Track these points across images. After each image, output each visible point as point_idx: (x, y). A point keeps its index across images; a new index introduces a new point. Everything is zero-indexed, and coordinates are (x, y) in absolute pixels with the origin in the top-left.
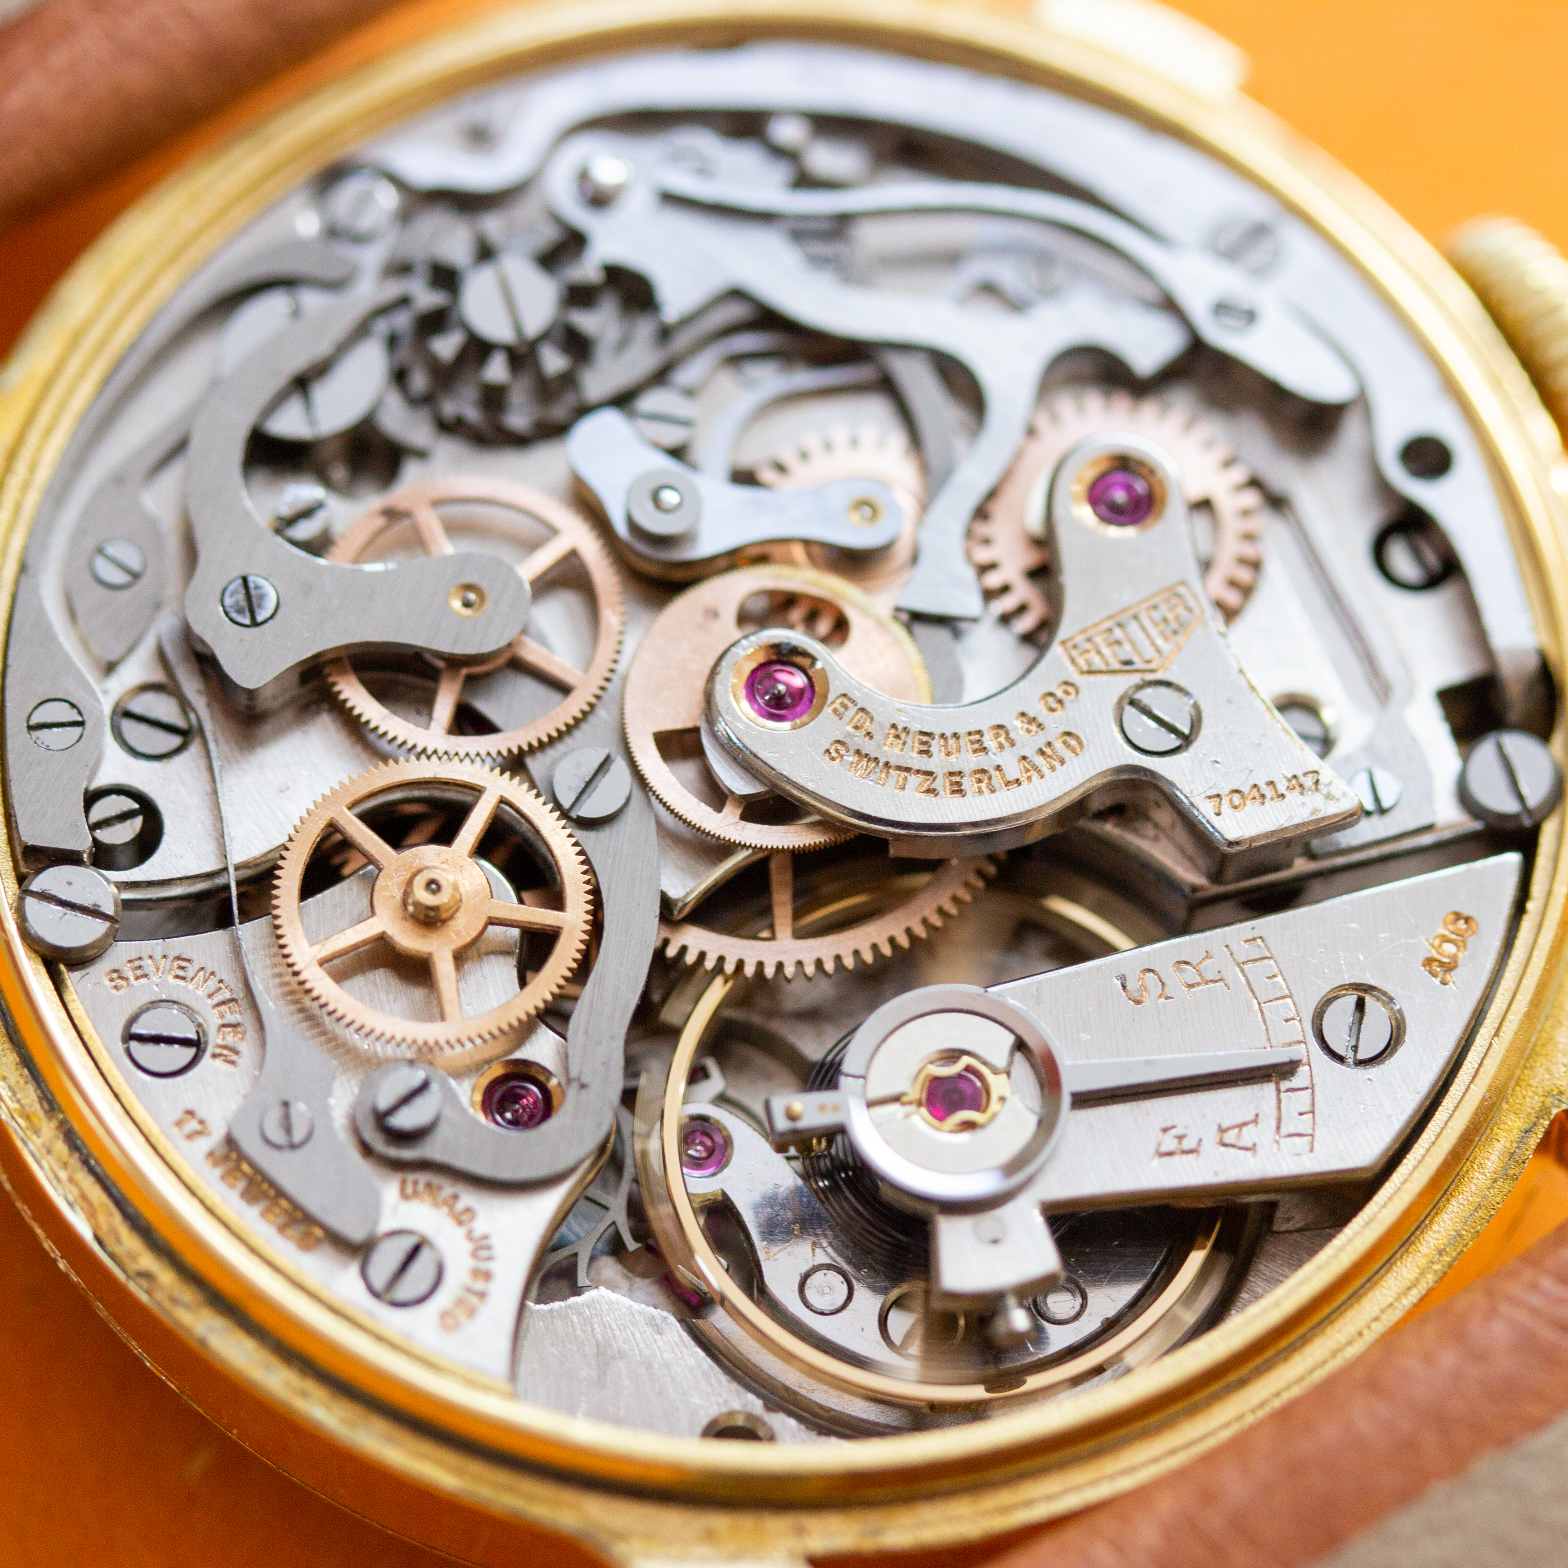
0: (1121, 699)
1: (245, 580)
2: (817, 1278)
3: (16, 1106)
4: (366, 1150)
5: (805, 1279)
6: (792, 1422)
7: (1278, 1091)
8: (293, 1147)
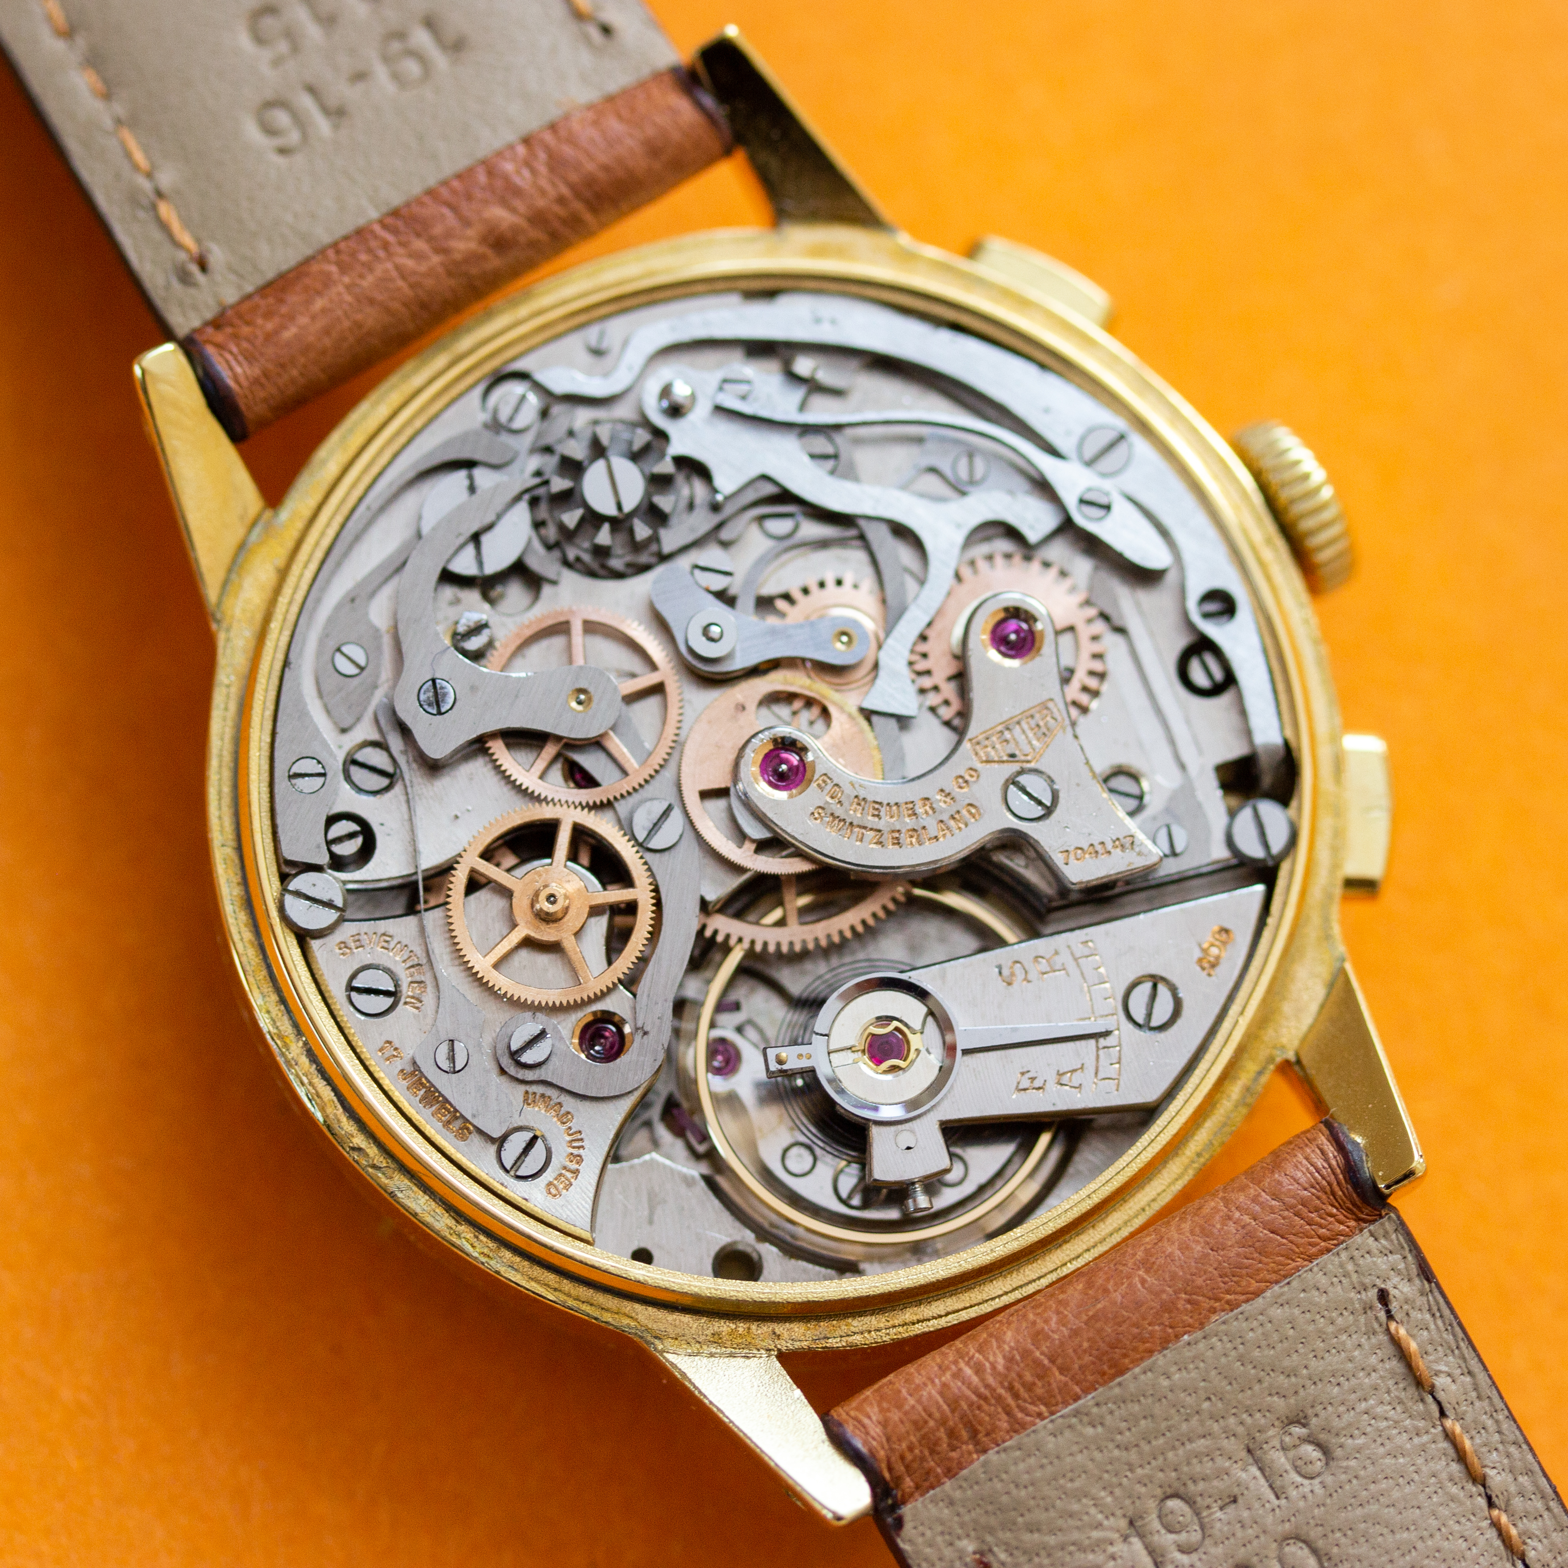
0: (1007, 780)
1: (434, 681)
2: (795, 1151)
3: (275, 1031)
4: (503, 1072)
5: (786, 1151)
6: (774, 1249)
7: (1098, 1048)
8: (455, 1072)
